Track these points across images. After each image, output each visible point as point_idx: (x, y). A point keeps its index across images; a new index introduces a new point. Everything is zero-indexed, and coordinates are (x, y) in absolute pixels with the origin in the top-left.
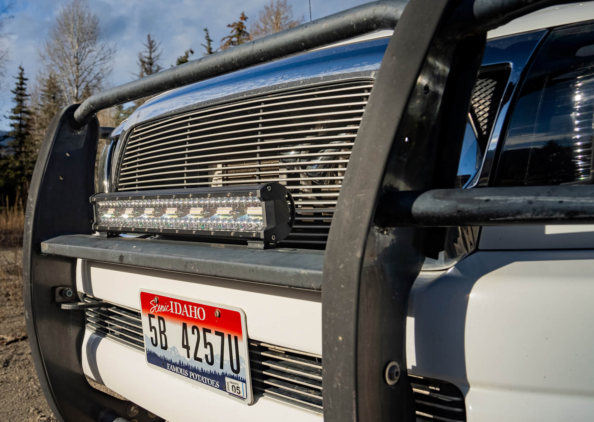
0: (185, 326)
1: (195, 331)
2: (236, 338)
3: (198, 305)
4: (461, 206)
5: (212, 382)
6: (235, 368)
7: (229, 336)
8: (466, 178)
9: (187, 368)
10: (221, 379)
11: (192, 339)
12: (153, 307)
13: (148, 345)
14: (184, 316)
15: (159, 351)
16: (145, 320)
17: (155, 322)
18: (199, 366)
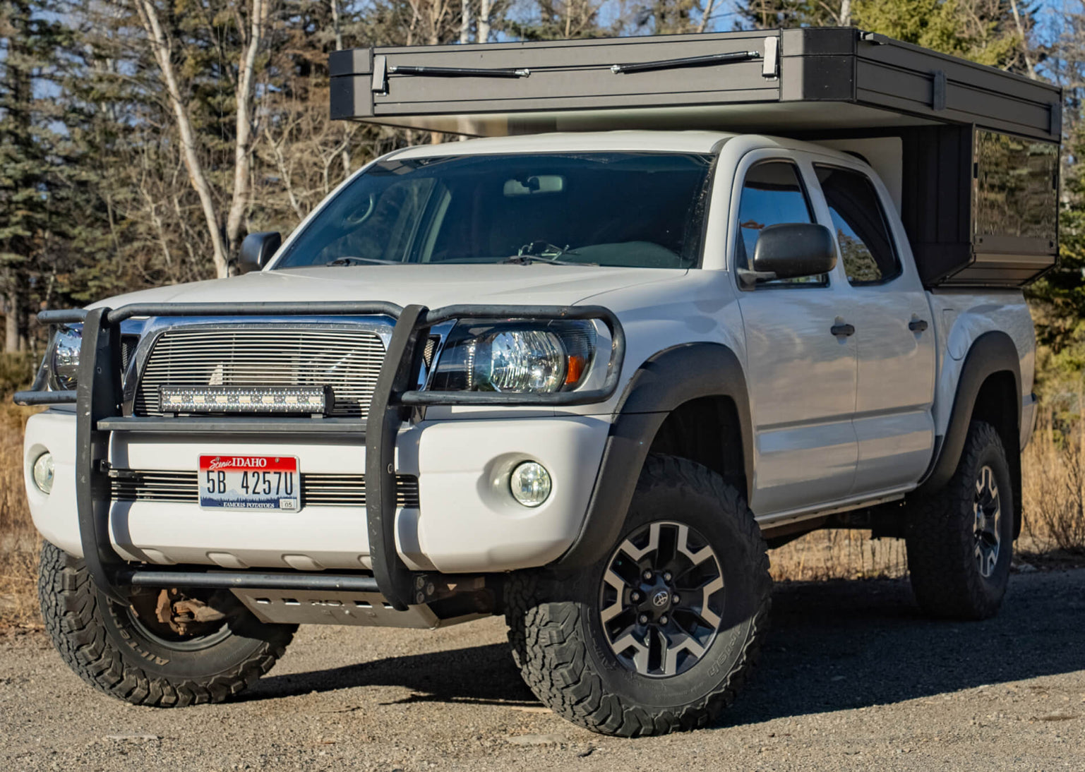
0: (246, 474)
1: (256, 475)
2: (291, 474)
3: (260, 458)
4: (421, 398)
5: (268, 505)
6: (289, 491)
7: (286, 474)
8: (421, 385)
9: (245, 501)
10: (276, 503)
11: (252, 481)
12: (214, 466)
13: (202, 493)
14: (245, 466)
15: (216, 496)
16: (202, 476)
17: (214, 476)
18: (256, 497)
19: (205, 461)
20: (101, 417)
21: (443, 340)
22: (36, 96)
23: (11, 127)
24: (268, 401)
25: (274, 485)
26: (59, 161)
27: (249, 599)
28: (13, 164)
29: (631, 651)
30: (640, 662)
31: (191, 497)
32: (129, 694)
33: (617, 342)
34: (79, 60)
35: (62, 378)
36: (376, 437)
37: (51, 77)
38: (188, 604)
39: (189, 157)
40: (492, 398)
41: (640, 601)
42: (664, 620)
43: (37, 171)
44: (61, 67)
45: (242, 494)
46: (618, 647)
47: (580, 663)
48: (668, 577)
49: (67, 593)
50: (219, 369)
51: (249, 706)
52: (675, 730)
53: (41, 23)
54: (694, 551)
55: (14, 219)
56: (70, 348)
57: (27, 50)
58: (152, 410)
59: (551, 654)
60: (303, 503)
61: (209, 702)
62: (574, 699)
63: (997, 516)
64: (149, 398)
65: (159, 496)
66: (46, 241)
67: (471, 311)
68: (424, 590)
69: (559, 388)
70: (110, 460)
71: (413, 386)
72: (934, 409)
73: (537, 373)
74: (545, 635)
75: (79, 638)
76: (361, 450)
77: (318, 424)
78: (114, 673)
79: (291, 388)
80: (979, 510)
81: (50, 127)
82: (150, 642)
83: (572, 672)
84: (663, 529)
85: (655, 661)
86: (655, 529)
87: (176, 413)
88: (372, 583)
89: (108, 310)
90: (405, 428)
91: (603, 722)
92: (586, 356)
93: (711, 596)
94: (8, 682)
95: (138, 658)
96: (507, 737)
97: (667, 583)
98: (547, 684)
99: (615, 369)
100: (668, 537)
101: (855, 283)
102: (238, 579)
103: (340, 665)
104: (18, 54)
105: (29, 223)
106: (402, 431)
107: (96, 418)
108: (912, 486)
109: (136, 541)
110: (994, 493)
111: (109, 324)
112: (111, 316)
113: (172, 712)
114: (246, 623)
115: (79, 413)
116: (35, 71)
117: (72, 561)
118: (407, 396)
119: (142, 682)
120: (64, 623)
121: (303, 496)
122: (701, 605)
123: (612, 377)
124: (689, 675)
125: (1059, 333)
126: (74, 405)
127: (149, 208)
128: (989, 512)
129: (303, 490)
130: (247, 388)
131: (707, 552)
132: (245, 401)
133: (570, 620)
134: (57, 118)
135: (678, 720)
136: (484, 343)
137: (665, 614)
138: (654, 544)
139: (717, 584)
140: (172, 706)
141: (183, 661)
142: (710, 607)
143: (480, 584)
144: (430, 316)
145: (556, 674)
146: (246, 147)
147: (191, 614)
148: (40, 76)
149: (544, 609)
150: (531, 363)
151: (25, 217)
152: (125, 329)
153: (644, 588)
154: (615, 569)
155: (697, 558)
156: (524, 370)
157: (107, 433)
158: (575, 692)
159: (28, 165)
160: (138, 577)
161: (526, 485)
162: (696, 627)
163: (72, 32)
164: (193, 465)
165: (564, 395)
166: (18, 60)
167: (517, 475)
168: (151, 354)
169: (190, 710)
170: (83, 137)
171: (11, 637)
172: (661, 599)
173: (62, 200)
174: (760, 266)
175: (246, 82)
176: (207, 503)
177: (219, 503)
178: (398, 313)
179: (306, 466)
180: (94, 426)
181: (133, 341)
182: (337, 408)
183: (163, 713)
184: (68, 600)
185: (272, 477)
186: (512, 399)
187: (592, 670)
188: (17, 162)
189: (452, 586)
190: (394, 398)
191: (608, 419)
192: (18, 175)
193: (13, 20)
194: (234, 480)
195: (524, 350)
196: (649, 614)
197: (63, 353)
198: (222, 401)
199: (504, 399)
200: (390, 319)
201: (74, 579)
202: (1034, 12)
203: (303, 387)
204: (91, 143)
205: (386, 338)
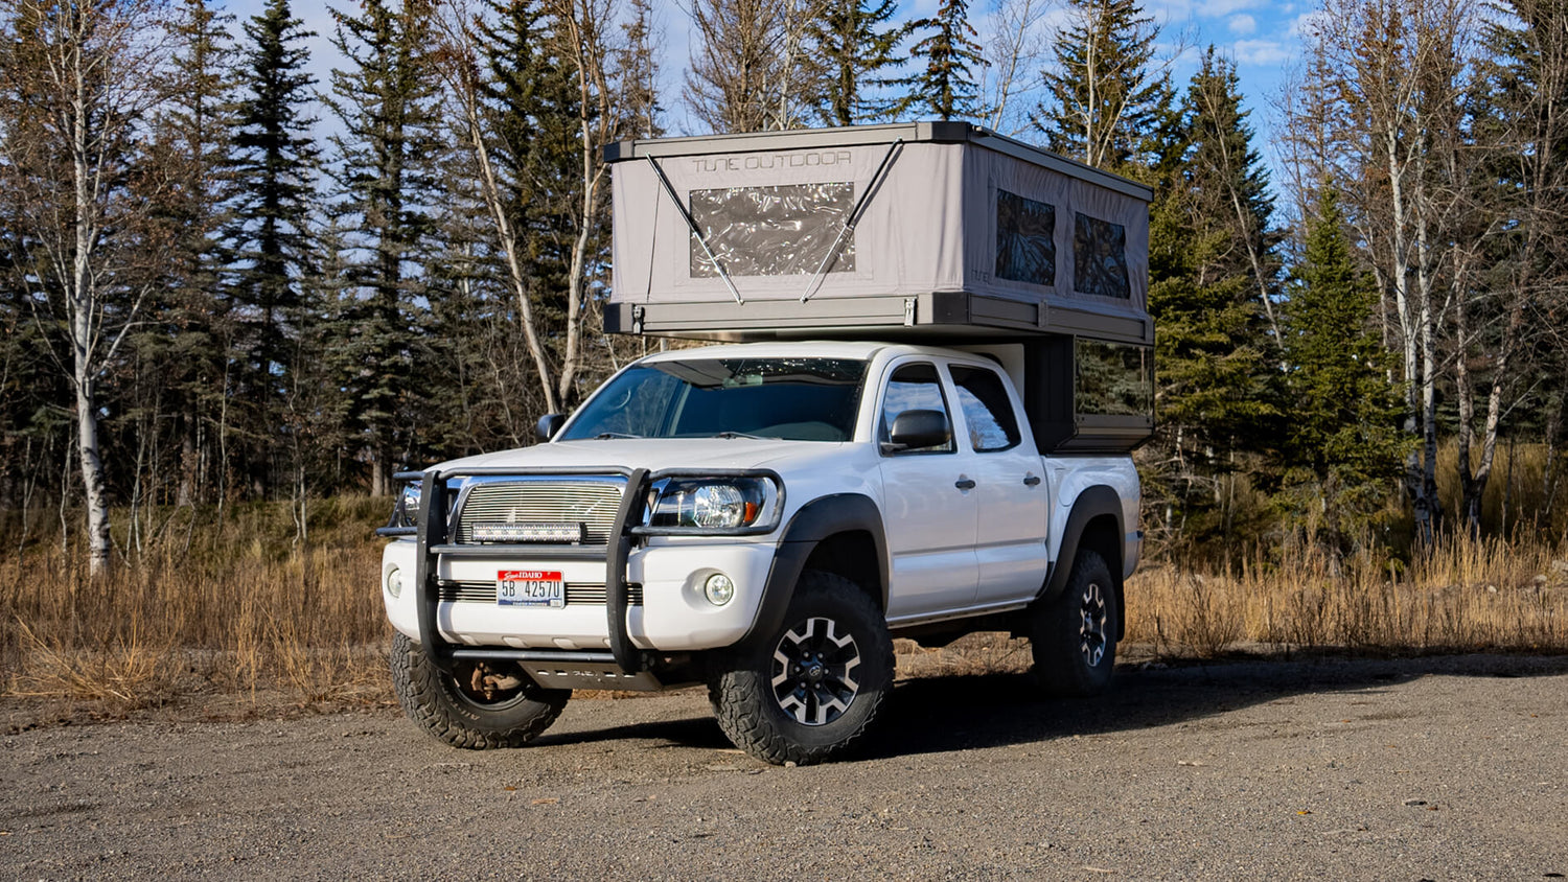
0: (528, 582)
1: (535, 583)
2: (558, 582)
3: (537, 571)
4: (645, 531)
5: (543, 604)
6: (557, 594)
7: (554, 582)
8: (645, 522)
9: (528, 601)
10: (548, 602)
11: (532, 587)
12: (507, 577)
13: (499, 596)
14: (528, 578)
15: (508, 598)
16: (499, 585)
17: (507, 584)
18: (535, 599)
19: (501, 574)
20: (433, 545)
21: (661, 491)
22: (403, 276)
23: (381, 302)
24: (543, 534)
25: (547, 590)
26: (421, 330)
27: (530, 669)
28: (382, 335)
29: (793, 707)
30: (800, 714)
31: (491, 598)
32: (453, 739)
33: (780, 493)
34: (440, 244)
35: (407, 517)
36: (613, 557)
37: (416, 260)
38: (493, 678)
39: (528, 328)
40: (696, 532)
41: (801, 672)
42: (818, 686)
43: (402, 341)
44: (425, 251)
45: (526, 597)
46: (785, 704)
47: (756, 715)
48: (821, 656)
49: (410, 669)
50: (514, 510)
51: (536, 750)
52: (825, 762)
53: (409, 214)
54: (839, 638)
55: (383, 382)
56: (413, 498)
57: (396, 237)
58: (467, 539)
59: (736, 708)
60: (566, 603)
61: (508, 747)
62: (753, 739)
63: (1103, 621)
64: (466, 532)
65: (472, 598)
66: (408, 399)
67: (679, 472)
68: (647, 662)
69: (740, 525)
70: (439, 574)
71: (640, 523)
72: (1047, 543)
73: (726, 514)
74: (731, 694)
75: (418, 700)
76: (604, 565)
77: (576, 549)
78: (442, 725)
79: (559, 524)
80: (1087, 616)
81: (414, 301)
82: (467, 704)
83: (751, 720)
84: (816, 622)
85: (811, 715)
86: (811, 623)
87: (482, 542)
88: (611, 657)
89: (438, 472)
90: (635, 551)
91: (773, 755)
92: (759, 502)
93: (851, 670)
94: (372, 734)
95: (459, 715)
96: (709, 767)
97: (820, 660)
98: (734, 729)
99: (778, 511)
100: (820, 628)
101: (978, 450)
102: (523, 655)
103: (606, 727)
104: (389, 242)
105: (393, 385)
106: (631, 553)
107: (429, 545)
108: (1031, 598)
109: (456, 628)
110: (1101, 604)
111: (439, 482)
112: (441, 476)
113: (482, 752)
114: (535, 691)
115: (419, 541)
116: (403, 255)
117: (414, 646)
118: (635, 530)
119: (461, 732)
120: (409, 689)
121: (566, 598)
122: (844, 675)
123: (777, 516)
124: (834, 724)
125: (1272, 480)
126: (415, 537)
127: (494, 372)
128: (1096, 619)
129: (566, 594)
130: (529, 524)
131: (848, 639)
132: (528, 534)
133: (749, 685)
134: (421, 295)
135: (826, 755)
136: (690, 493)
137: (818, 682)
138: (810, 633)
139: (856, 661)
140: (482, 749)
141: (491, 717)
142: (850, 677)
143: (686, 659)
144: (651, 476)
145: (740, 722)
146: (577, 320)
147: (495, 685)
148: (407, 259)
149: (731, 677)
150: (723, 507)
151: (390, 379)
152: (450, 485)
153: (803, 664)
154: (782, 650)
155: (841, 643)
156: (718, 513)
157: (436, 555)
158: (753, 734)
159: (394, 335)
160: (457, 654)
161: (716, 590)
162: (839, 690)
163: (434, 221)
164: (494, 577)
165: (742, 529)
166: (389, 246)
167: (710, 584)
168: (467, 501)
169: (495, 752)
170: (441, 311)
171: (373, 710)
172: (816, 671)
173: (423, 363)
174: (896, 439)
175: (578, 265)
176: (503, 602)
177: (511, 603)
178: (630, 473)
179: (567, 577)
180: (428, 551)
181: (455, 492)
182: (586, 538)
183: (476, 753)
184: (411, 673)
185: (546, 585)
186: (706, 532)
187: (765, 720)
188: (385, 332)
189: (668, 660)
190: (626, 531)
191: (774, 546)
192: (386, 343)
193: (385, 213)
194: (520, 586)
195: (718, 498)
196: (807, 681)
197: (409, 501)
198: (513, 534)
199: (701, 532)
200: (625, 477)
201: (415, 658)
202: (1273, 200)
203: (568, 523)
204: (447, 315)
205: (622, 490)
